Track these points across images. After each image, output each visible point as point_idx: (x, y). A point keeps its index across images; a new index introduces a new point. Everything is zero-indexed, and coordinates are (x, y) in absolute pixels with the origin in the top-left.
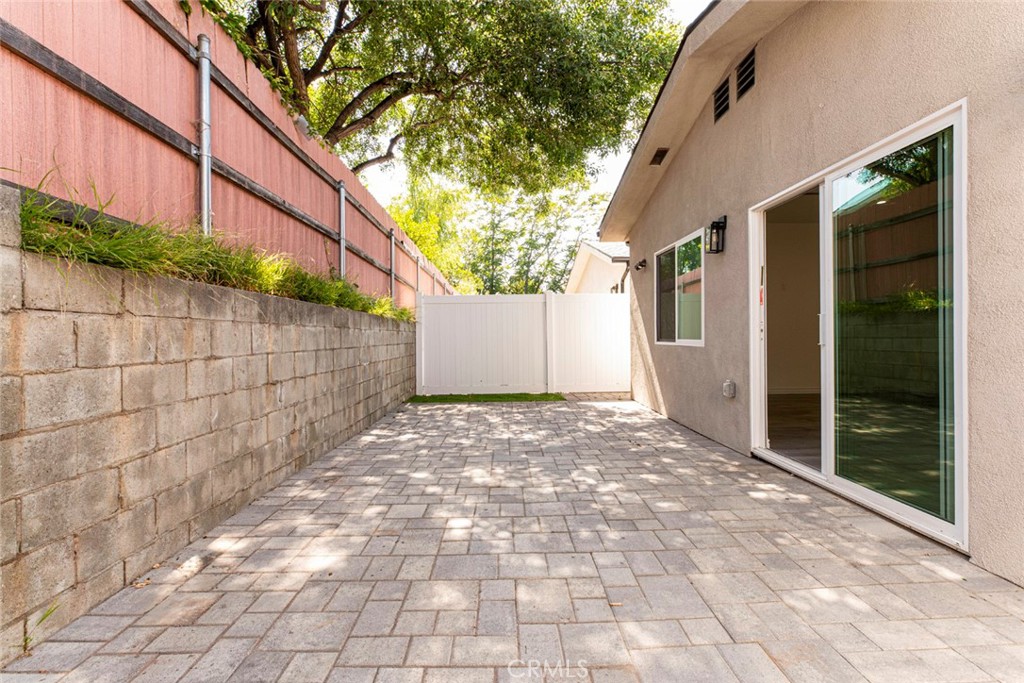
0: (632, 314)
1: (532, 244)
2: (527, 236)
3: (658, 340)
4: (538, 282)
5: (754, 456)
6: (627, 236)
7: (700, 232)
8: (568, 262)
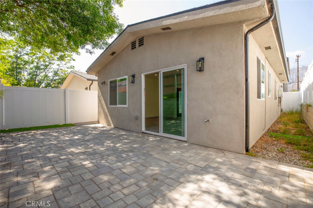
0: (98, 97)
1: (38, 68)
2: (35, 64)
3: (110, 105)
4: (40, 83)
5: (143, 133)
6: (97, 73)
7: (127, 77)
8: (54, 77)
